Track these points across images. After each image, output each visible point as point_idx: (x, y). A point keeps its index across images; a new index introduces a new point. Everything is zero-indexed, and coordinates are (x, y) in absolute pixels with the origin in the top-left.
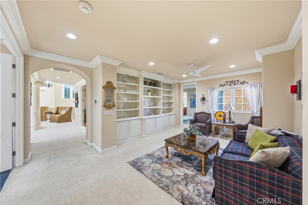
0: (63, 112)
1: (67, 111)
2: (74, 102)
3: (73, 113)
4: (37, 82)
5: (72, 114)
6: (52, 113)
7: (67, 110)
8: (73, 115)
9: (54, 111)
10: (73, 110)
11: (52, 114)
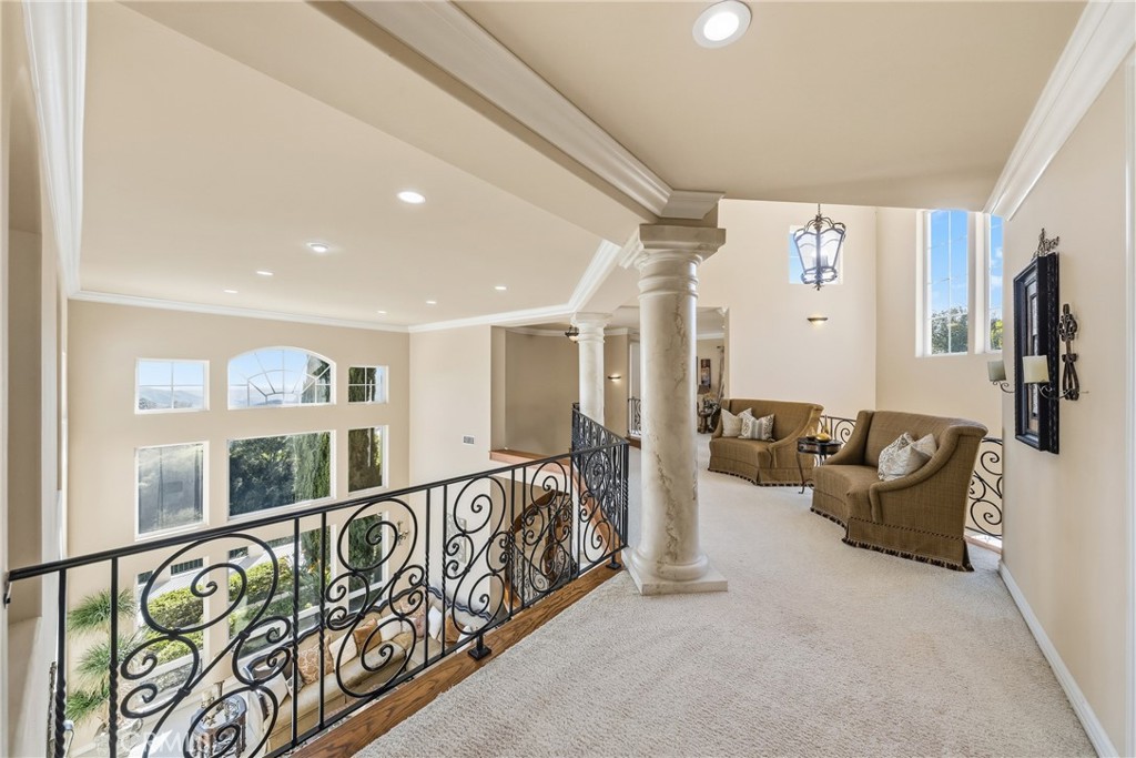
0: (894, 462)
1: (924, 460)
2: (1000, 377)
3: (992, 480)
4: (660, 221)
5: (977, 487)
6: (833, 448)
7: (926, 444)
8: (991, 496)
9: (844, 437)
10: (983, 447)
11: (832, 453)
